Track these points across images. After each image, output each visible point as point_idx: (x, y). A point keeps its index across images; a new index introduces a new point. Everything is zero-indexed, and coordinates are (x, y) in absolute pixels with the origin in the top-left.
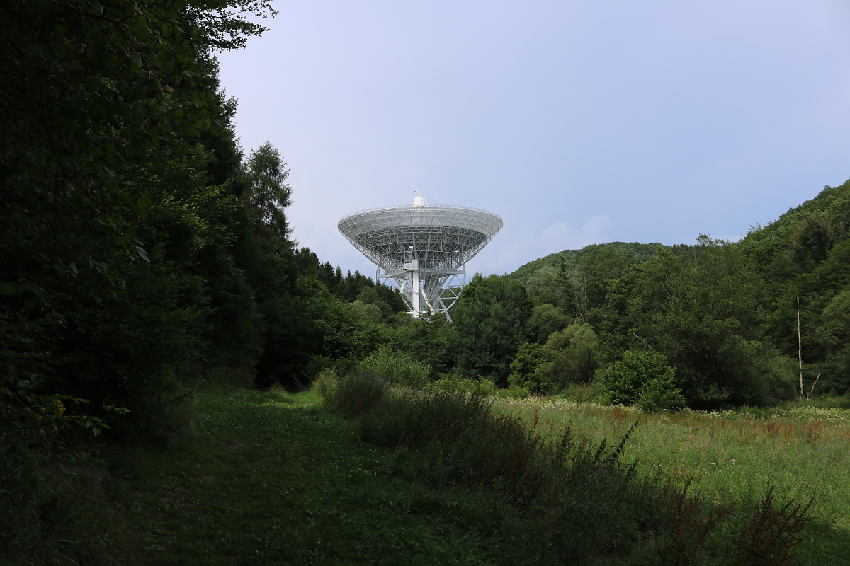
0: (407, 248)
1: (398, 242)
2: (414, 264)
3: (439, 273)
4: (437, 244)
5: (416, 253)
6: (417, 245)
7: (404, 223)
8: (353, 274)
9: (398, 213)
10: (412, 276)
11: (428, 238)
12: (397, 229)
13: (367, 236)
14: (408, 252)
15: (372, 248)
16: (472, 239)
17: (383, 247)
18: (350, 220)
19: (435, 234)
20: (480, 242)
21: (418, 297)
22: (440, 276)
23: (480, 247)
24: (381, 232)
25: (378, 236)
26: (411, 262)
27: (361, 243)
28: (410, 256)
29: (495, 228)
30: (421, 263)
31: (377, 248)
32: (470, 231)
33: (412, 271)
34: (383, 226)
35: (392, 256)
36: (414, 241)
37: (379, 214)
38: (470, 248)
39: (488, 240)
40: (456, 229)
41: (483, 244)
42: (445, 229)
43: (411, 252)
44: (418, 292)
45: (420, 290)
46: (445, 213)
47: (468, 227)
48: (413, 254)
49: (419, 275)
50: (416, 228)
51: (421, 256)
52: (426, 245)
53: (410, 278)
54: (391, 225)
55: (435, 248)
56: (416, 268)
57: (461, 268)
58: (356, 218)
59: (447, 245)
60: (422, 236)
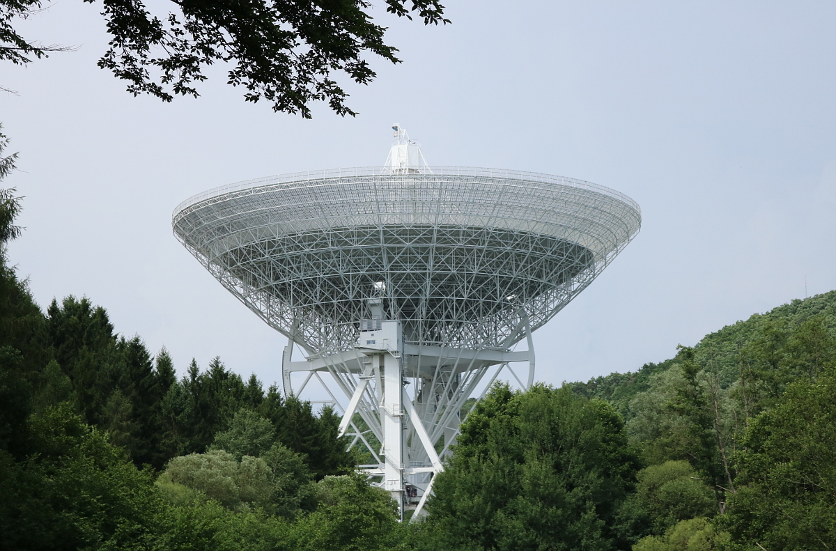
0: (369, 290)
1: (341, 273)
2: (387, 334)
3: (458, 358)
4: (452, 279)
5: (394, 303)
6: (396, 278)
7: (358, 220)
8: (204, 369)
9: (342, 190)
10: (382, 368)
11: (426, 259)
12: (341, 236)
13: (255, 253)
14: (372, 300)
15: (270, 288)
16: (551, 264)
17: (301, 285)
18: (208, 210)
19: (447, 251)
20: (574, 271)
21: (397, 426)
22: (463, 367)
23: (576, 286)
24: (294, 241)
25: (288, 254)
26: (379, 329)
27: (240, 274)
28: (378, 312)
29: (620, 233)
30: (407, 330)
31: (283, 289)
32: (546, 241)
33: (382, 355)
34: (301, 226)
35: (325, 309)
36: (386, 269)
37: (289, 192)
38: (545, 287)
39: (598, 265)
40: (506, 236)
41: (585, 275)
42: (476, 235)
43: (378, 301)
44: (398, 413)
45: (403, 408)
46: (474, 190)
47: (539, 230)
48: (386, 305)
49: (401, 366)
50: (393, 234)
51: (407, 310)
52: (421, 278)
53: (377, 372)
54: (323, 222)
55: (446, 289)
56: (393, 345)
57: (522, 346)
58: (223, 205)
59: (479, 280)
60: (408, 257)
